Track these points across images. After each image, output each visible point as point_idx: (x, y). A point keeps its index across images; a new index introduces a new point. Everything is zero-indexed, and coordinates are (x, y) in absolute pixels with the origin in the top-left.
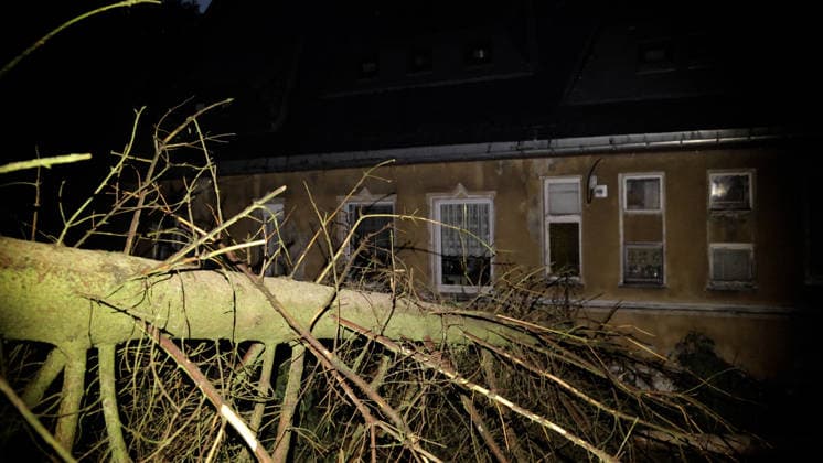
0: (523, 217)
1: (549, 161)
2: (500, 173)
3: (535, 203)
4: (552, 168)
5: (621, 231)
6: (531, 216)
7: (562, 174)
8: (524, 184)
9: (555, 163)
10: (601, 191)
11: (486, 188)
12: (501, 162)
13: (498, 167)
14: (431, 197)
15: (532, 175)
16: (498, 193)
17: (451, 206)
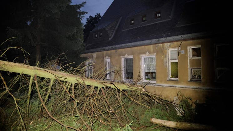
0: (163, 61)
1: (169, 44)
2: (157, 48)
3: (166, 56)
4: (170, 46)
5: (189, 64)
6: (165, 60)
7: (173, 48)
8: (163, 51)
9: (171, 44)
10: (183, 52)
11: (154, 52)
12: (157, 45)
13: (156, 46)
14: (141, 56)
15: (165, 48)
16: (156, 54)
17: (147, 58)
